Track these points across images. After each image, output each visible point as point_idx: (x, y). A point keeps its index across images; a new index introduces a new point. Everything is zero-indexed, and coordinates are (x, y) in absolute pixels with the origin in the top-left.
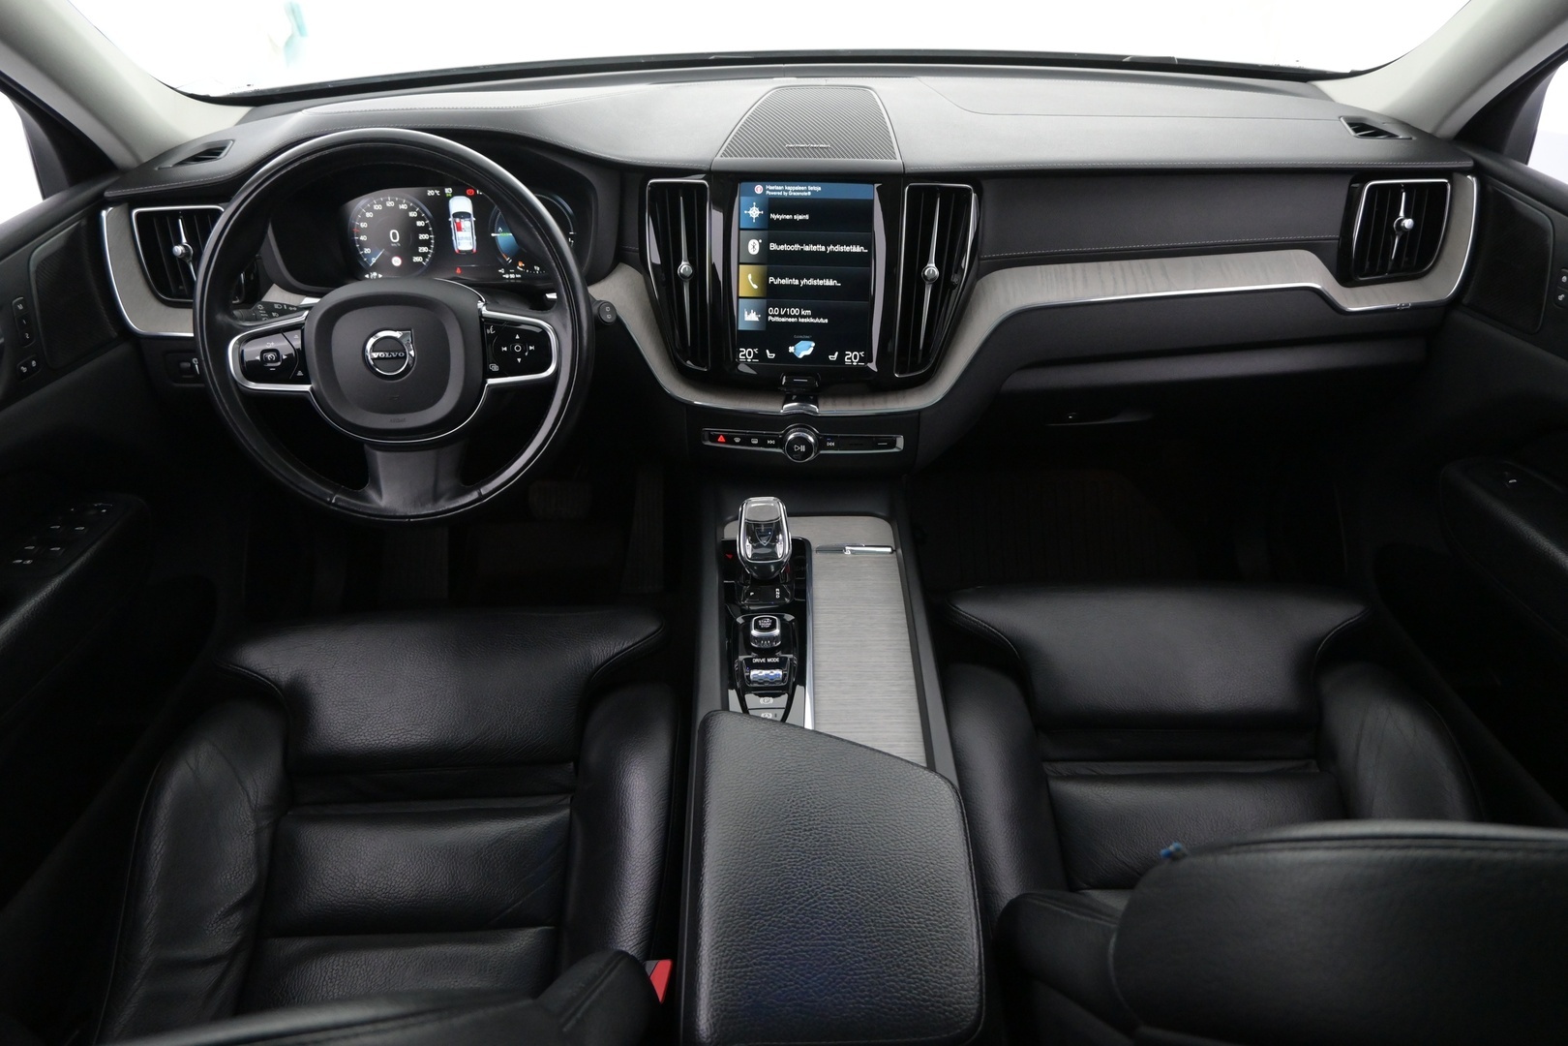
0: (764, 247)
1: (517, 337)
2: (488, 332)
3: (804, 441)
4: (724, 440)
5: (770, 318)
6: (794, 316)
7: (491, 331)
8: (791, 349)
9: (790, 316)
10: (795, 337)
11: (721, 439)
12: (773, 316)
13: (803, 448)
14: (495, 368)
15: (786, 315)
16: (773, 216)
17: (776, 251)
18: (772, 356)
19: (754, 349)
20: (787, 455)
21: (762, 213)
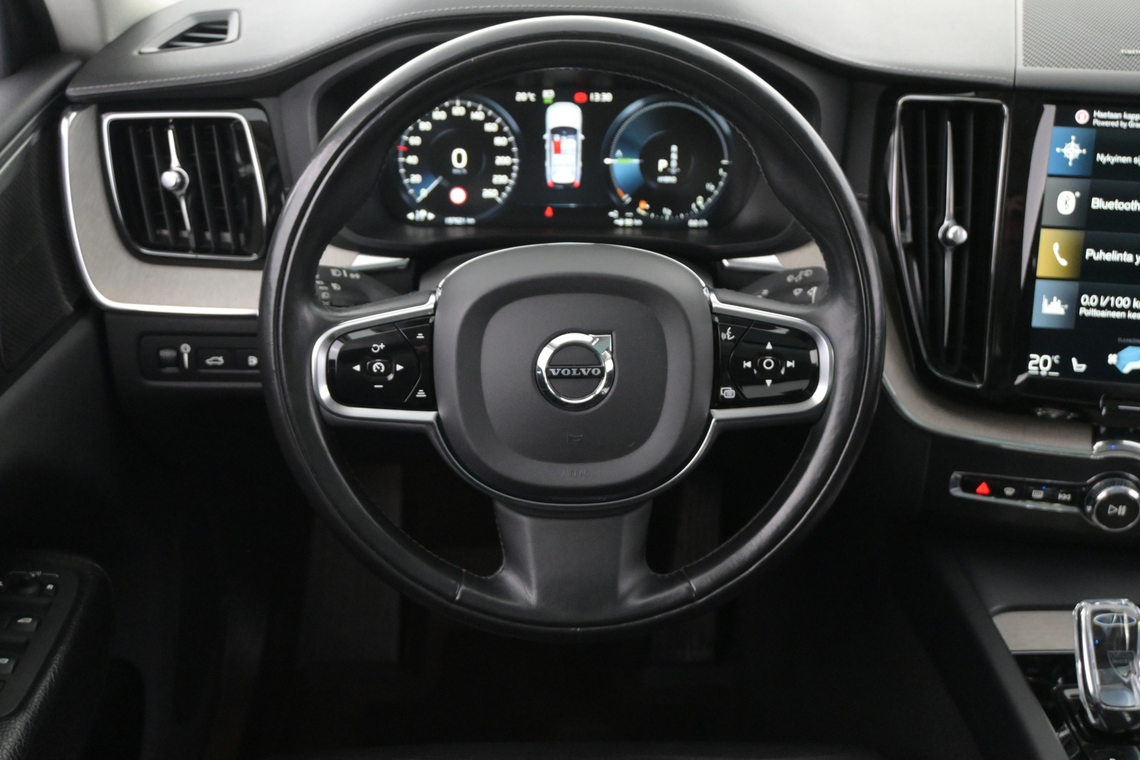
0: (1083, 204)
1: (769, 346)
2: (723, 336)
3: (1122, 499)
4: (987, 491)
5: (1082, 311)
6: (1122, 309)
7: (727, 335)
8: (1112, 359)
9: (1115, 309)
10: (1120, 340)
11: (983, 488)
12: (1088, 307)
13: (1122, 510)
14: (729, 393)
15: (1108, 307)
16: (1102, 158)
17: (1100, 211)
18: (1081, 368)
19: (1053, 357)
20: (1094, 518)
21: (1084, 151)
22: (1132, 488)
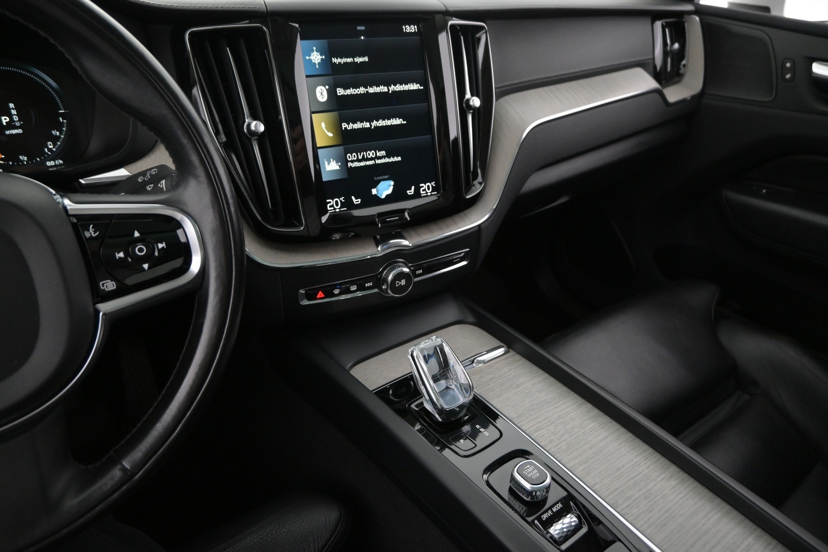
0: (332, 93)
1: (137, 234)
2: (87, 235)
3: (401, 276)
4: (323, 296)
5: (350, 164)
6: (372, 159)
7: (91, 233)
8: (374, 191)
9: (368, 159)
10: (375, 179)
11: (321, 294)
12: (352, 161)
13: (403, 282)
14: (109, 285)
15: (364, 159)
16: (336, 61)
17: (343, 96)
18: (358, 201)
19: (341, 199)
20: (389, 291)
21: (324, 57)
22: (405, 267)
